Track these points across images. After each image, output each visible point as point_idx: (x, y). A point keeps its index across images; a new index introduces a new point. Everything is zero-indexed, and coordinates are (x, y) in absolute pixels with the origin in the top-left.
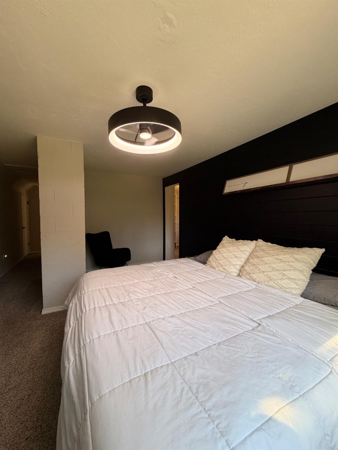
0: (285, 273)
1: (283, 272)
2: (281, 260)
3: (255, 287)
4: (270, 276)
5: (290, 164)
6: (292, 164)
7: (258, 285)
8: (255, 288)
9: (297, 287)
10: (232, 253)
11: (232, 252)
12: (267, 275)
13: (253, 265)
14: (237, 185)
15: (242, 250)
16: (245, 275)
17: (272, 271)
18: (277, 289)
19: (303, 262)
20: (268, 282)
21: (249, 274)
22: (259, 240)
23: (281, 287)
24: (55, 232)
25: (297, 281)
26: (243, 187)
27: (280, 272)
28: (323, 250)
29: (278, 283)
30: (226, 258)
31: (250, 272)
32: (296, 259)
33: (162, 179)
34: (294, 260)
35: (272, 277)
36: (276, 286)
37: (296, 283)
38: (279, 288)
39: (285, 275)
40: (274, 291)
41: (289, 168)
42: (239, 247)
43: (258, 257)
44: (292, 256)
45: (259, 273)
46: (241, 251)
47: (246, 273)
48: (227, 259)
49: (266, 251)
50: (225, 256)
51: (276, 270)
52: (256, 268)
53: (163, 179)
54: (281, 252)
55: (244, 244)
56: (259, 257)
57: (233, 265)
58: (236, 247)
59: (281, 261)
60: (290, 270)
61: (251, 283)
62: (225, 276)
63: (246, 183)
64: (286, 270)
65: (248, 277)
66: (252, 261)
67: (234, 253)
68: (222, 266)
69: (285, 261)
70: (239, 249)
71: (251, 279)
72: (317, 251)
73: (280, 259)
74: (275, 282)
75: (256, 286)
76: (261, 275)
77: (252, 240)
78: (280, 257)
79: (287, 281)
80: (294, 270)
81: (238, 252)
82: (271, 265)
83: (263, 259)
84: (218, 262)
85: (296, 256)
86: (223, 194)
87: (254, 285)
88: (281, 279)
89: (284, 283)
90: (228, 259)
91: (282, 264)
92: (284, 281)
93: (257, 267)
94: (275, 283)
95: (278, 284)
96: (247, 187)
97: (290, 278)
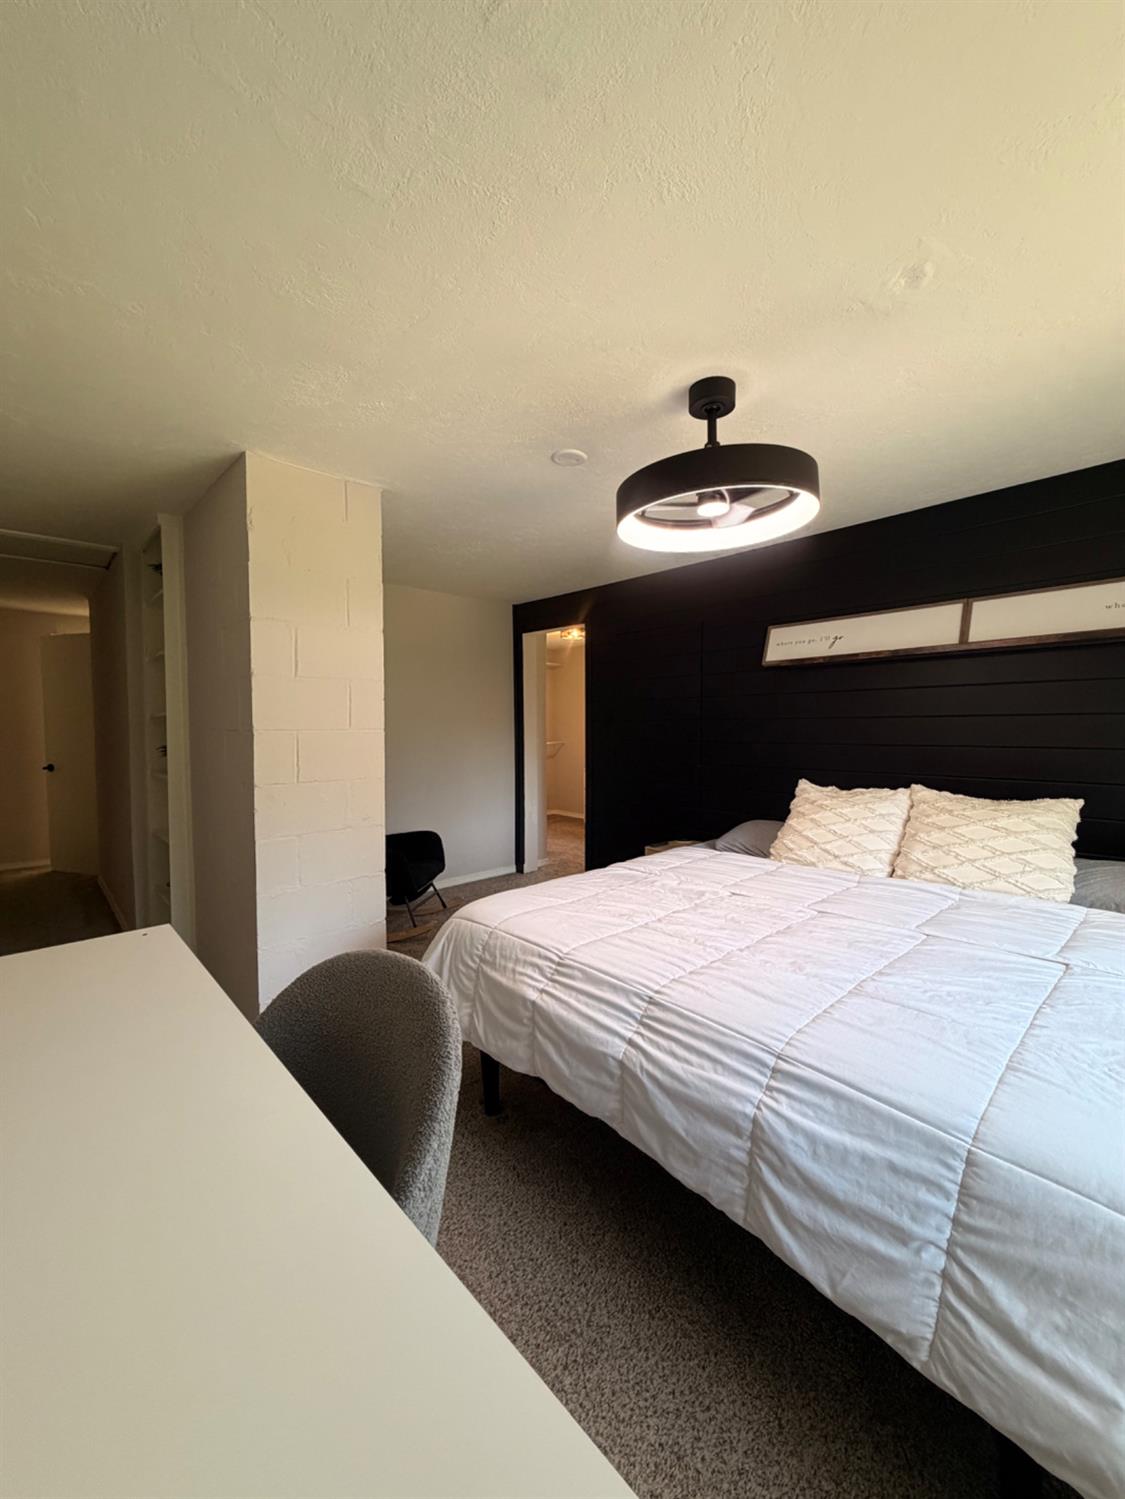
0: (1028, 857)
1: (1023, 857)
2: (1006, 829)
3: (957, 897)
4: (993, 868)
5: (964, 598)
6: (971, 600)
7: (965, 892)
8: (960, 900)
9: (1062, 886)
10: (858, 822)
11: (856, 820)
12: (984, 866)
13: (934, 848)
14: (809, 642)
15: (884, 812)
16: (918, 874)
17: (993, 857)
18: (1016, 895)
19: (1055, 830)
20: (991, 881)
21: (932, 870)
22: (913, 786)
23: (1028, 889)
24: (298, 782)
25: (1059, 874)
26: (830, 647)
27: (1013, 857)
28: (1081, 803)
29: (1017, 881)
30: (843, 837)
31: (931, 864)
32: (1039, 825)
33: (511, 608)
34: (1036, 828)
35: (998, 870)
36: (1015, 889)
37: (1057, 879)
38: (1021, 891)
39: (1028, 862)
40: (1013, 901)
41: (964, 607)
42: (869, 805)
43: (942, 829)
44: (1029, 819)
45: (961, 864)
46: (882, 815)
47: (920, 869)
48: (848, 839)
49: (956, 813)
50: (839, 832)
51: (1003, 853)
52: (948, 854)
53: (516, 608)
54: (995, 811)
55: (880, 798)
56: (945, 828)
57: (871, 852)
58: (861, 806)
59: (1008, 832)
60: (1036, 850)
61: (946, 891)
62: (859, 882)
63: (836, 638)
64: (1026, 851)
65: (928, 876)
66: (927, 838)
67: (863, 822)
68: (836, 857)
69: (1016, 832)
70: (872, 811)
71: (941, 880)
72: (1071, 805)
73: (1002, 828)
74: (1010, 880)
75: (961, 894)
76: (967, 868)
77: (894, 787)
78: (1001, 823)
79: (1037, 875)
80: (1044, 849)
81: (873, 818)
82: (985, 842)
83: (960, 831)
84: (821, 848)
85: (1038, 819)
86: (764, 664)
87: (955, 893)
88: (1023, 872)
89: (1030, 880)
90: (850, 837)
91: (1011, 839)
92: (1031, 876)
93: (950, 851)
94: (1010, 883)
95: (1019, 885)
96: (843, 648)
97: (1041, 869)
